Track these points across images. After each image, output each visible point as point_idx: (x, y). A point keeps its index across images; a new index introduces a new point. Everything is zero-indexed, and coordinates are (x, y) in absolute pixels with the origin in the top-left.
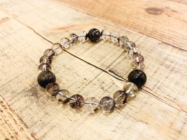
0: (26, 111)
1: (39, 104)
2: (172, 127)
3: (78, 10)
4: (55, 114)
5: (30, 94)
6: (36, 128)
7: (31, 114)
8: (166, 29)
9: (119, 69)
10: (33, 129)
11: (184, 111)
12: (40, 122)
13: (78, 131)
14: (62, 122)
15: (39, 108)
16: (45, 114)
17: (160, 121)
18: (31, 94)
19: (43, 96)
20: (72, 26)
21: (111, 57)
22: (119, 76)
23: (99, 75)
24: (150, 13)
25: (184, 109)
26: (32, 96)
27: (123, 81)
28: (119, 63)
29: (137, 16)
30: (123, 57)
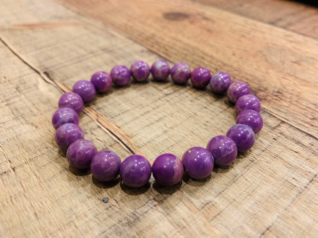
23: (27, 75)
30: (77, 60)
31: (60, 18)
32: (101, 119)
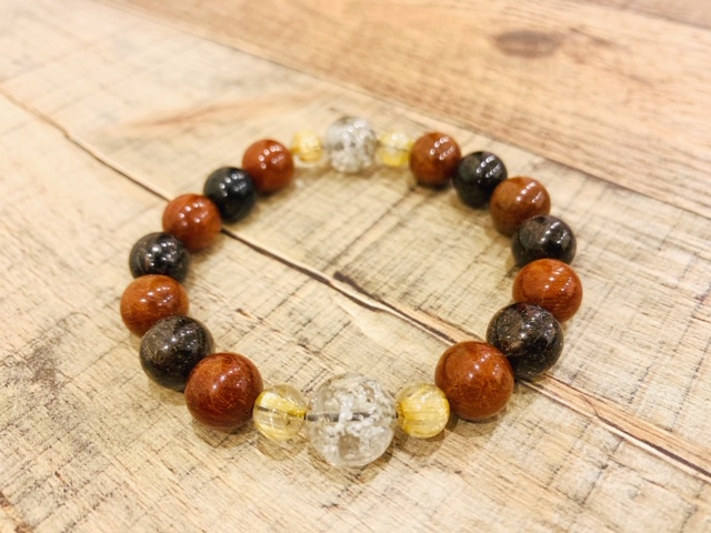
0: (6, 441)
1: (57, 412)
2: (554, 484)
3: (235, 50)
4: (115, 448)
5: (25, 374)
6: (36, 503)
7: (22, 451)
8: (563, 112)
9: (373, 268)
10: (25, 510)
11: (606, 421)
12: (54, 482)
13: (197, 509)
14: (140, 478)
15: (57, 425)
16: (77, 447)
17: (511, 464)
18: (29, 373)
19: (76, 379)
20: (212, 109)
21: (346, 223)
22: (371, 297)
23: (297, 293)
24: (510, 52)
25: (608, 412)
26: (34, 380)
27: (382, 314)
28: (376, 244)
29: (459, 65)
30: (392, 221)
31: (238, 83)
32: (605, 410)
